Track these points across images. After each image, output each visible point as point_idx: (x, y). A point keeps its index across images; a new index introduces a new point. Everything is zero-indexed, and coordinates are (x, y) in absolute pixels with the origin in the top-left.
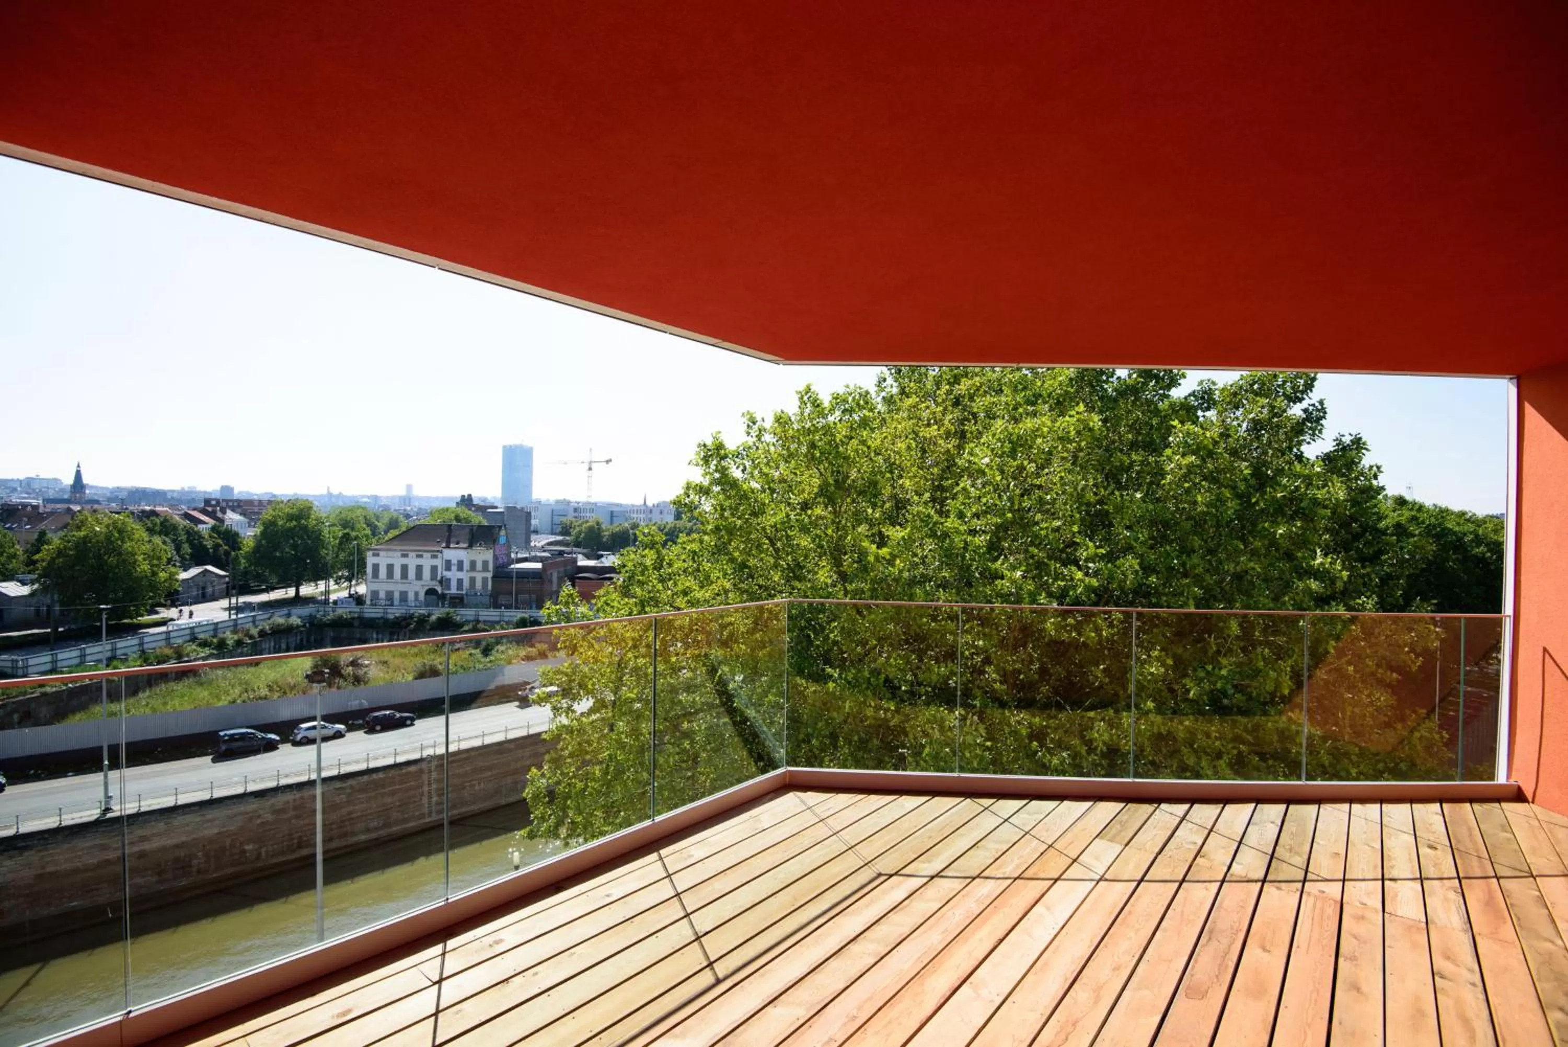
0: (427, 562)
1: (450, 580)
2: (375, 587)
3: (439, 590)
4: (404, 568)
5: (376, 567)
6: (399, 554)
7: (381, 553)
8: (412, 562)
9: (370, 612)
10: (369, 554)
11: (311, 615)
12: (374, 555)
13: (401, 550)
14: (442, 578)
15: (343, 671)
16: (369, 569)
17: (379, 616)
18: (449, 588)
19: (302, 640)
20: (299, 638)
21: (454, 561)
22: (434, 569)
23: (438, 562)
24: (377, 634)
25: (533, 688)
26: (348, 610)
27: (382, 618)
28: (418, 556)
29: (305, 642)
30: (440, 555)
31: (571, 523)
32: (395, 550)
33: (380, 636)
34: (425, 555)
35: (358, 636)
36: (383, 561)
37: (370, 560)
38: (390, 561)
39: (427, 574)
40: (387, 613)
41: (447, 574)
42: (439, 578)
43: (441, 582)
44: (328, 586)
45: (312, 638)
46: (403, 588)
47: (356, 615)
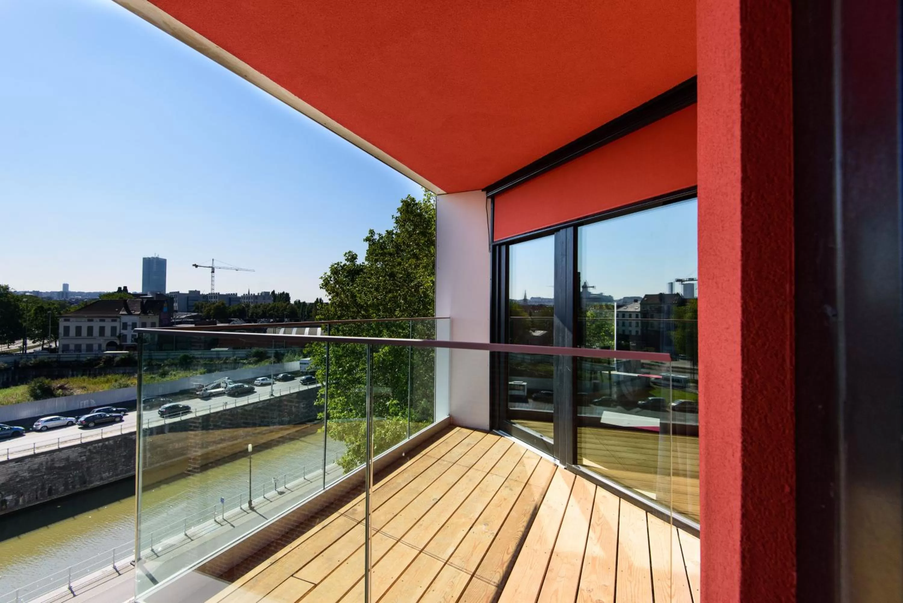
0: (108, 325)
1: (126, 336)
2: (66, 342)
3: (118, 342)
4: (90, 330)
5: (67, 329)
6: (86, 319)
7: (71, 319)
8: (96, 325)
9: (66, 357)
10: (61, 320)
11: (15, 361)
12: (65, 320)
13: (88, 317)
14: (120, 334)
15: (54, 392)
16: (61, 330)
17: (74, 359)
18: (125, 340)
19: (8, 379)
20: (5, 377)
21: (130, 323)
22: (114, 329)
23: (117, 324)
24: (72, 371)
25: (207, 389)
26: (48, 356)
27: (76, 361)
28: (101, 321)
29: (10, 379)
30: (118, 320)
31: (202, 305)
32: (84, 317)
33: (75, 373)
34: (107, 320)
35: (57, 373)
36: (73, 325)
37: (62, 324)
38: (79, 324)
39: (108, 332)
40: (80, 357)
41: (124, 332)
42: (117, 334)
43: (119, 337)
44: (25, 343)
45: (17, 377)
46: (89, 342)
47: (55, 359)
